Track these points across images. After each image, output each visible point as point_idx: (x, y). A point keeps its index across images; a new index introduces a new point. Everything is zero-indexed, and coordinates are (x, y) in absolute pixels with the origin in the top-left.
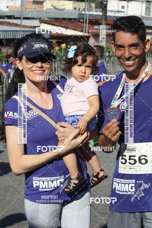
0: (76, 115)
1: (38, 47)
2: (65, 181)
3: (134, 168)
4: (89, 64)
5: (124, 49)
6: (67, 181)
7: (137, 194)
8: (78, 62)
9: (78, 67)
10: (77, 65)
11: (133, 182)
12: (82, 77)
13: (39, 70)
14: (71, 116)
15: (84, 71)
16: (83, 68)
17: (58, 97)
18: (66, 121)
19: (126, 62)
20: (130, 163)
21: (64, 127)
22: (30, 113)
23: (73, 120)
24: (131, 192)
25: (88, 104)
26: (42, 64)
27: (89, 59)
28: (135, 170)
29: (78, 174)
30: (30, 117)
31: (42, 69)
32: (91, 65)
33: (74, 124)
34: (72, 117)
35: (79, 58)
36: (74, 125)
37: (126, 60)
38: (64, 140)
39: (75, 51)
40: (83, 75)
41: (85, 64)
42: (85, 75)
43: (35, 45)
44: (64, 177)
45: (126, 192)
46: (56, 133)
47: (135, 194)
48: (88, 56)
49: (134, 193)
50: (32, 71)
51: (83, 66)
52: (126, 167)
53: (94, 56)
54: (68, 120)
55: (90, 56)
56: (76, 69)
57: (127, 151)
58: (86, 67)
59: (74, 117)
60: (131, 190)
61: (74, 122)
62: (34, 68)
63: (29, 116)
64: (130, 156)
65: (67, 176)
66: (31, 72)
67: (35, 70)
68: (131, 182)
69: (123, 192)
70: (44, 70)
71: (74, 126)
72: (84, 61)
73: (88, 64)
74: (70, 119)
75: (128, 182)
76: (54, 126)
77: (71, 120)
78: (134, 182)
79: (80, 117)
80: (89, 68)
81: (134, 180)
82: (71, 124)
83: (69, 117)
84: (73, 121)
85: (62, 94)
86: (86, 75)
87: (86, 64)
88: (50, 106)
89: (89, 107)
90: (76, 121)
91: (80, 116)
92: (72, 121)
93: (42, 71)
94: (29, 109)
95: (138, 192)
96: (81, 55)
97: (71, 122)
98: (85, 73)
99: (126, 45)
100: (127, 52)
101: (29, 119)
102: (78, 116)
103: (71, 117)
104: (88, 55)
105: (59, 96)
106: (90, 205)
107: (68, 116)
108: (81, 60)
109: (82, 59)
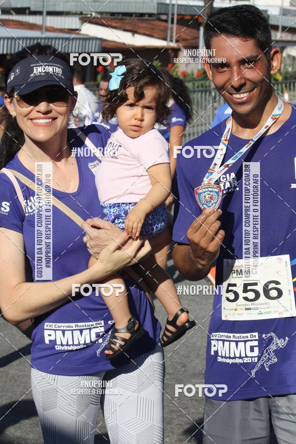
0: (123, 203)
1: (40, 73)
2: (107, 332)
3: (254, 309)
4: (150, 102)
5: (230, 69)
6: (110, 333)
7: (263, 360)
8: (127, 99)
9: (129, 107)
10: (125, 104)
11: (255, 336)
12: (137, 128)
13: (43, 118)
14: (114, 205)
15: (139, 116)
16: (137, 110)
17: (90, 167)
18: (103, 216)
19: (235, 96)
20: (246, 299)
21: (99, 228)
22: (33, 201)
23: (117, 213)
24: (250, 359)
25: (149, 182)
26: (48, 106)
27: (150, 93)
28: (258, 311)
29: (130, 320)
30: (32, 210)
31: (50, 115)
32: (153, 104)
33: (119, 221)
34: (116, 208)
35: (130, 91)
36: (119, 223)
37: (235, 92)
38: (98, 253)
39: (123, 77)
40: (139, 123)
41: (142, 103)
42: (141, 124)
43: (35, 68)
44: (105, 324)
45: (240, 357)
46: (85, 239)
47: (259, 360)
48: (148, 87)
49: (256, 359)
50: (31, 119)
51: (137, 106)
52: (238, 308)
53: (160, 87)
54: (108, 212)
55: (150, 87)
56: (125, 113)
57: (239, 276)
58: (145, 109)
59: (119, 206)
60: (249, 354)
61: (118, 217)
62: (34, 114)
63: (31, 208)
64: (246, 286)
65: (111, 322)
66: (29, 121)
67: (36, 119)
68: (249, 337)
69: (235, 358)
70: (54, 116)
71: (119, 226)
72: (140, 96)
73: (148, 103)
74: (112, 210)
75: (244, 337)
76: (80, 226)
77: (113, 213)
78: (257, 338)
79: (131, 208)
80: (151, 111)
81: (256, 334)
82: (113, 222)
83: (110, 207)
84: (117, 215)
85: (100, 161)
86: (144, 123)
87: (145, 102)
88: (72, 186)
89: (151, 187)
90: (123, 215)
91: (131, 205)
92: (114, 215)
93: (50, 120)
94: (31, 194)
95: (265, 356)
96: (134, 86)
97: (113, 217)
98: (142, 120)
99: (234, 61)
100: (235, 74)
101: (31, 212)
102: (126, 204)
103: (114, 207)
104: (147, 84)
105: (93, 166)
106: (162, 380)
107: (109, 205)
108: (133, 94)
109: (136, 93)
